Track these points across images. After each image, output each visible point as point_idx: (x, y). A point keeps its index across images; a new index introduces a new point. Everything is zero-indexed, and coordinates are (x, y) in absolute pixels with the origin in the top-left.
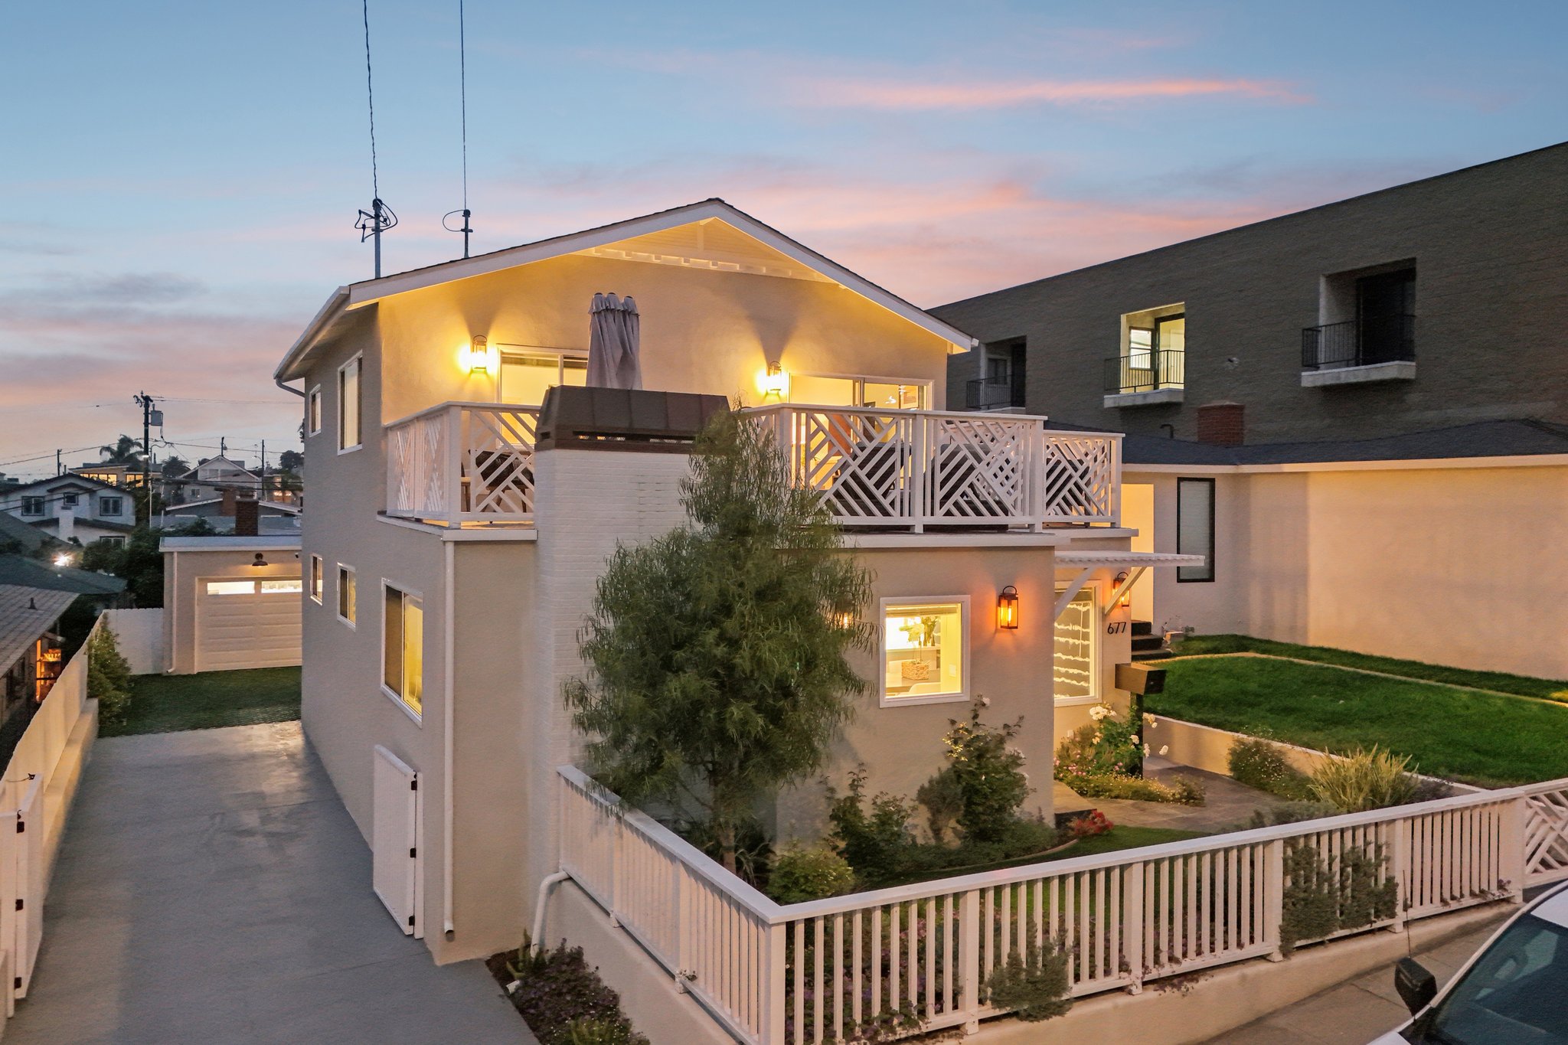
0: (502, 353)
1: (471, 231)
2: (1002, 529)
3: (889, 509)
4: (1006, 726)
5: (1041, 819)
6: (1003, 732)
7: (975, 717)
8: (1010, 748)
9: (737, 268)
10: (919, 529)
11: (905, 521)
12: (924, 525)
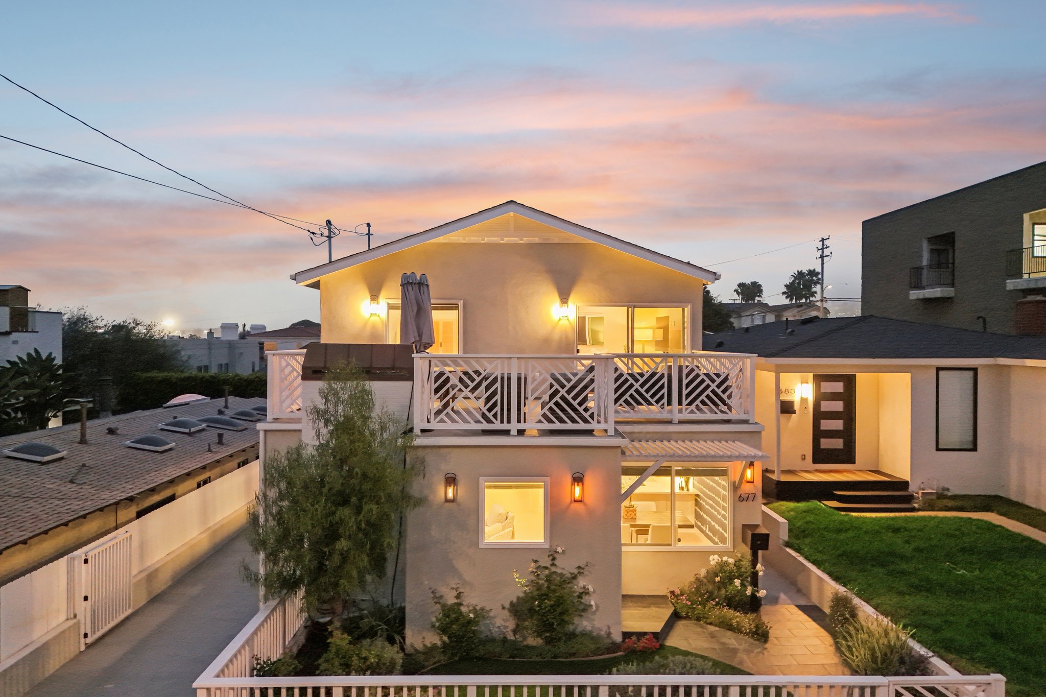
0: (388, 304)
1: (372, 235)
2: (590, 433)
3: (493, 419)
4: (579, 567)
5: (609, 634)
6: (576, 571)
7: (554, 559)
8: (581, 582)
9: (537, 240)
10: (514, 432)
11: (505, 426)
12: (518, 430)
